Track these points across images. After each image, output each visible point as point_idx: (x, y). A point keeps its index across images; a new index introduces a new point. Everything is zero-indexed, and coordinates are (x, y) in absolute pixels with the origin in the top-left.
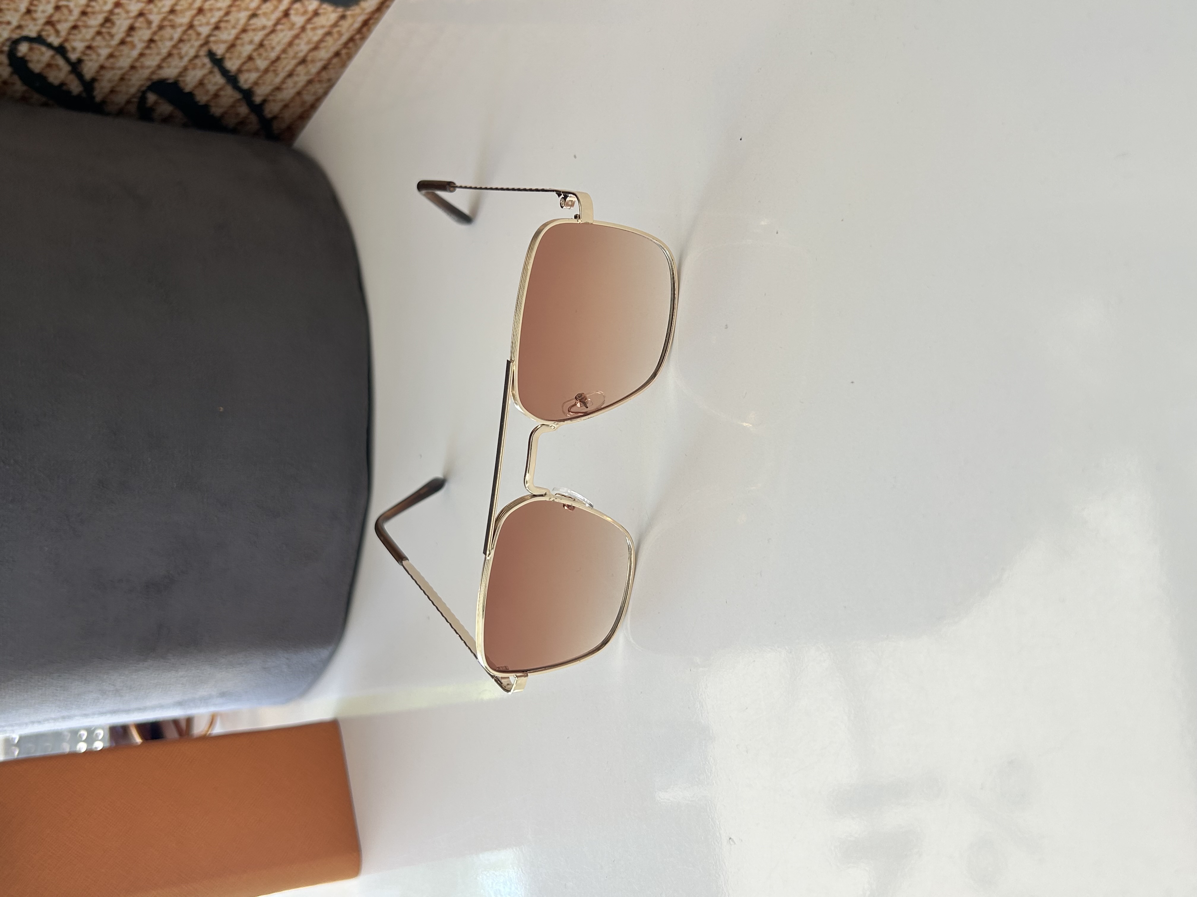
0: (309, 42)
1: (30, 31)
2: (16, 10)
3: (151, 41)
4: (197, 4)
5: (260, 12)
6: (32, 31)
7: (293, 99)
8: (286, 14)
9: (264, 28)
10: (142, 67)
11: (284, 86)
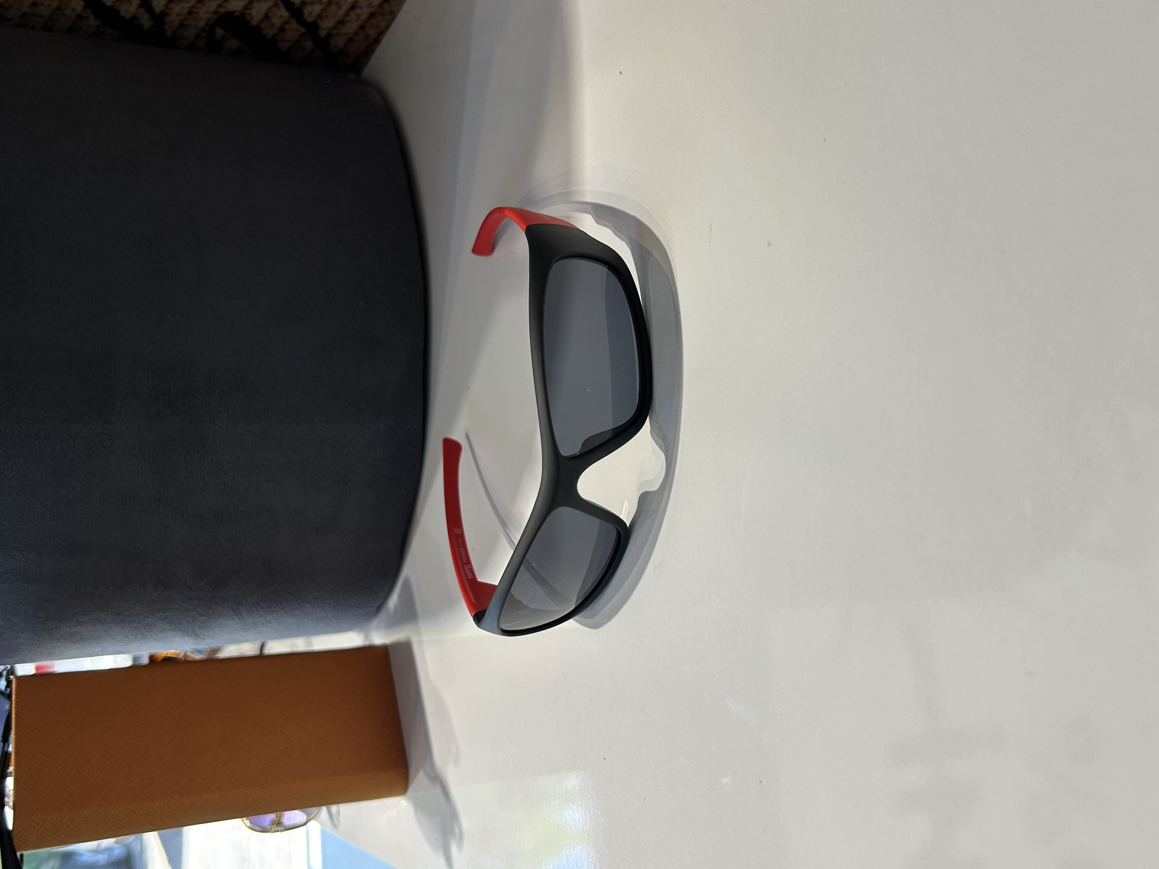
7: (356, 34)
10: (209, 0)
11: (348, 18)
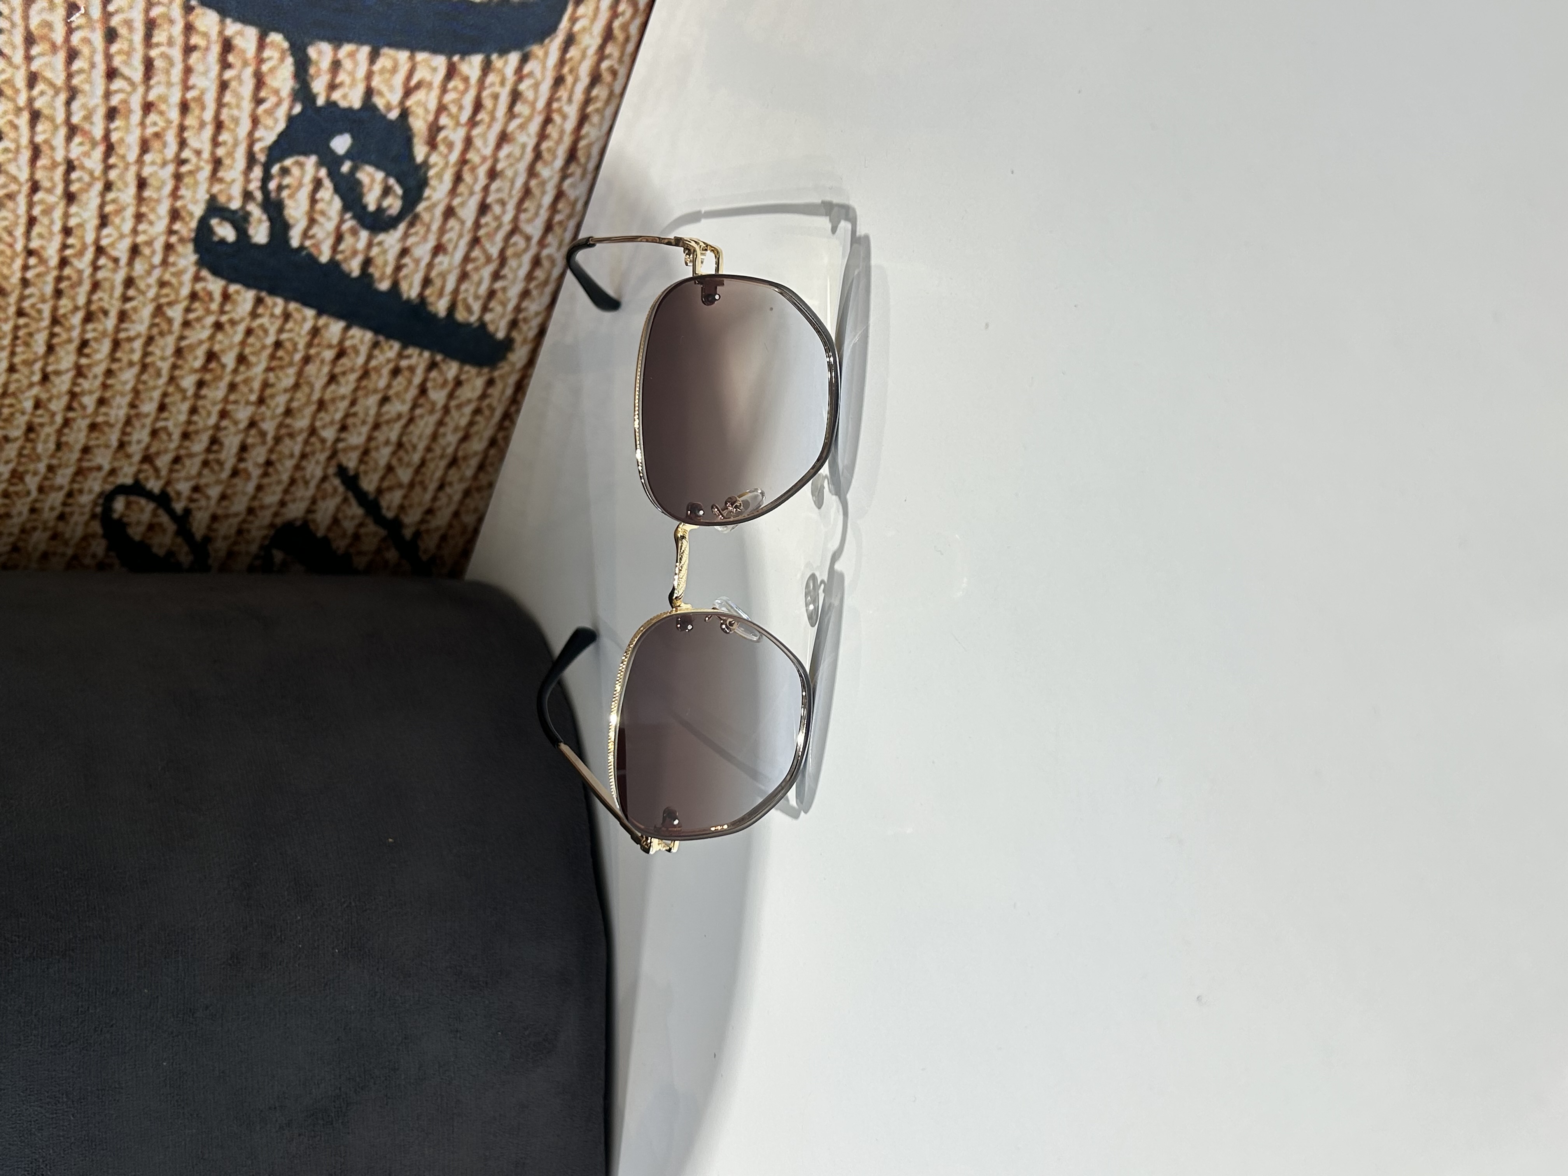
0: (456, 429)
1: (125, 475)
2: (107, 446)
3: (269, 463)
4: (316, 397)
5: (391, 392)
6: (126, 478)
7: (450, 526)
8: (423, 391)
9: (399, 416)
10: (262, 507)
11: (438, 504)
